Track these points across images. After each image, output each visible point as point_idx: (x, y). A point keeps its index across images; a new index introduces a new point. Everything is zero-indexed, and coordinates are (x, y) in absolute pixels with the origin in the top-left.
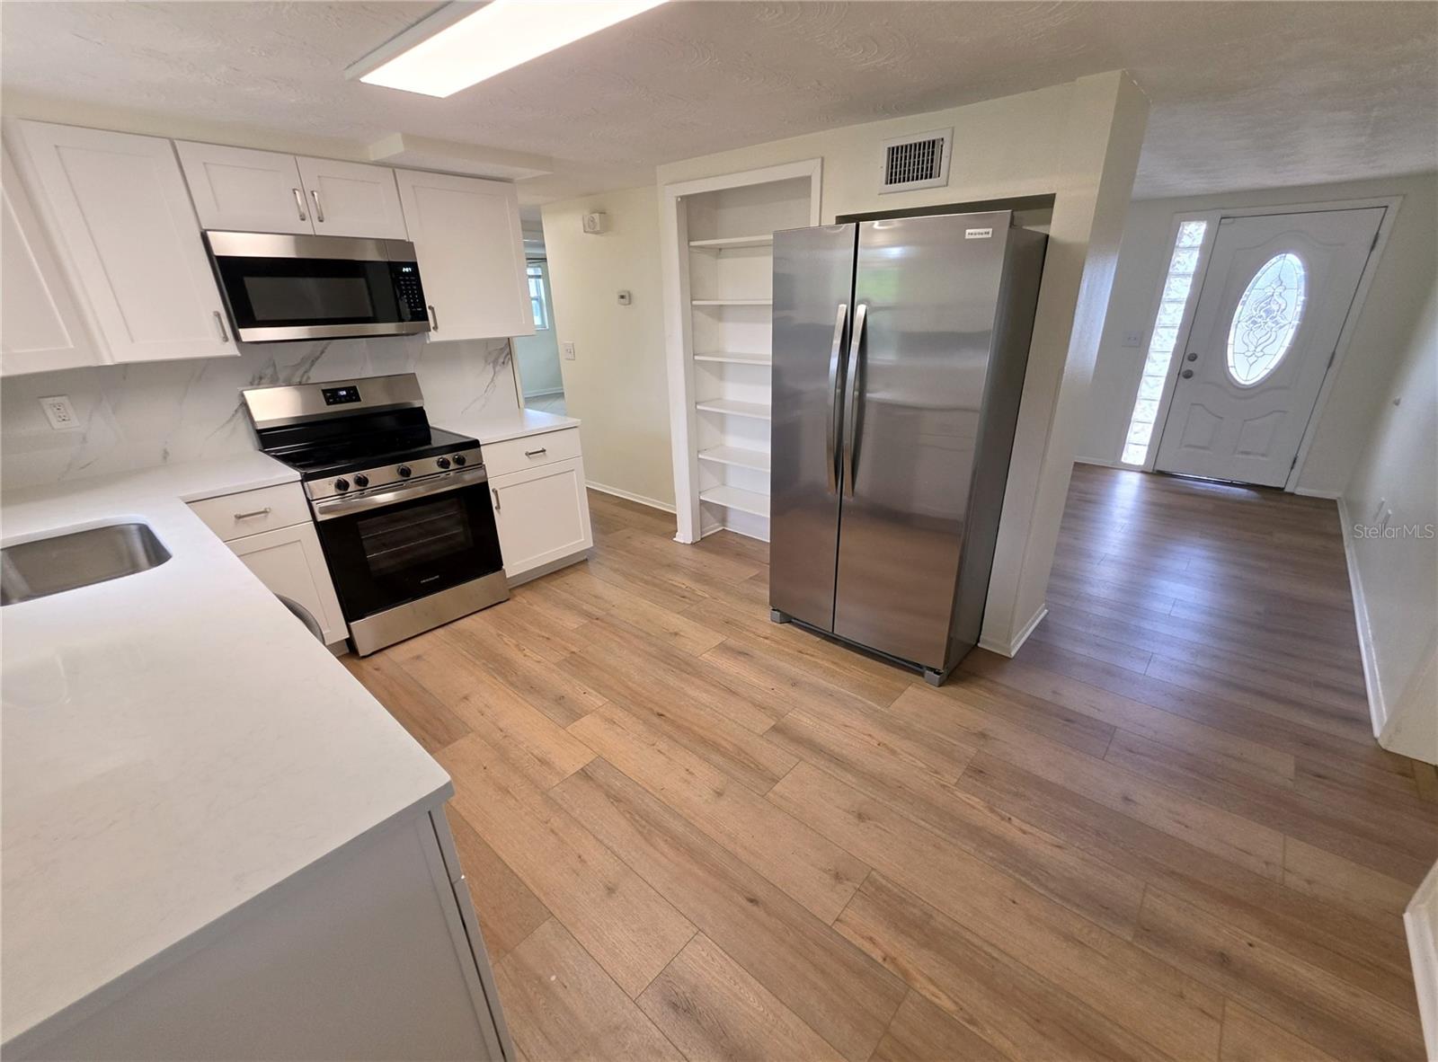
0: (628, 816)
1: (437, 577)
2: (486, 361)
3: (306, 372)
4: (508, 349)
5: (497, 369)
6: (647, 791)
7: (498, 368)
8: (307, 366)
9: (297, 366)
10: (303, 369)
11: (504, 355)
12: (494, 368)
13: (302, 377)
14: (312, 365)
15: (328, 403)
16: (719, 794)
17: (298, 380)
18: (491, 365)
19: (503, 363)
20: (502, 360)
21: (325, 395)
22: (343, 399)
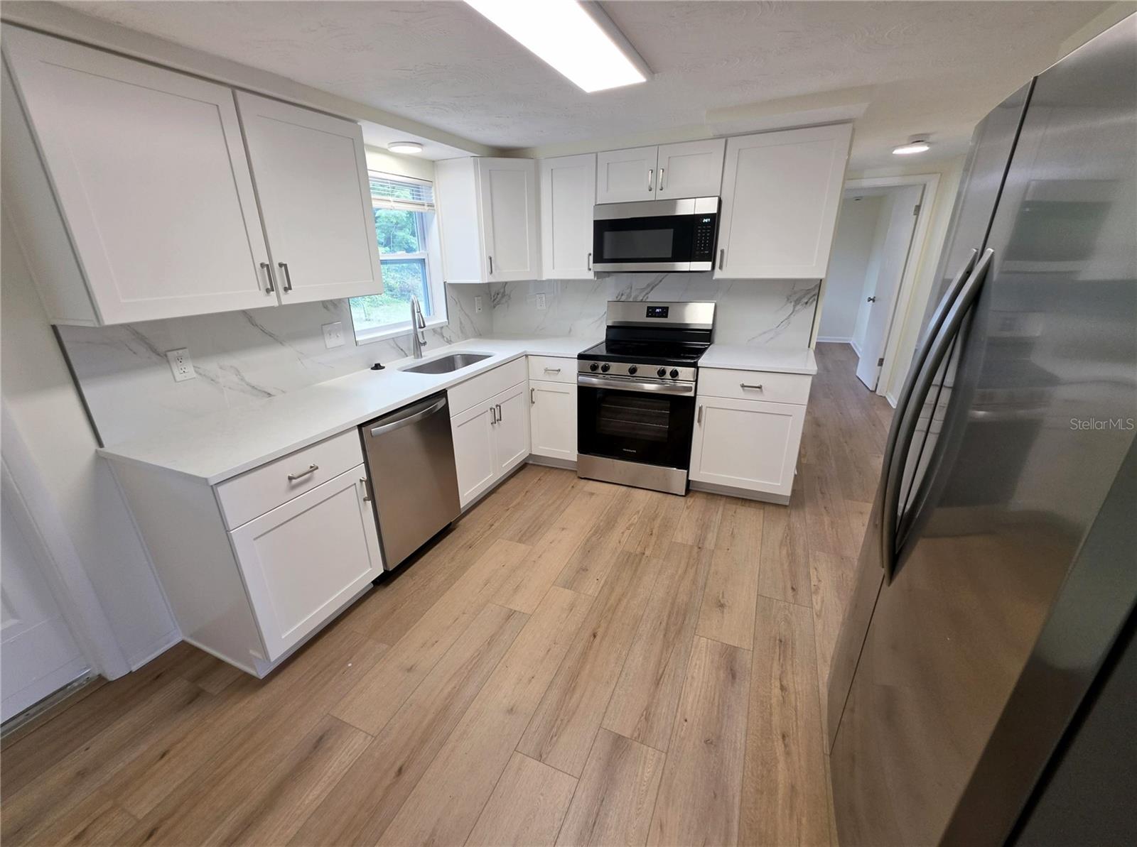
0: (476, 654)
1: (635, 451)
2: (788, 299)
3: (647, 294)
4: (817, 291)
5: (797, 309)
6: (502, 658)
7: (798, 307)
8: (649, 289)
9: (643, 290)
10: (646, 292)
11: (809, 296)
12: (795, 306)
13: (644, 297)
14: (652, 289)
15: (648, 316)
16: (511, 711)
17: (641, 298)
18: (793, 303)
19: (806, 303)
20: (806, 301)
21: (648, 310)
22: (657, 315)
